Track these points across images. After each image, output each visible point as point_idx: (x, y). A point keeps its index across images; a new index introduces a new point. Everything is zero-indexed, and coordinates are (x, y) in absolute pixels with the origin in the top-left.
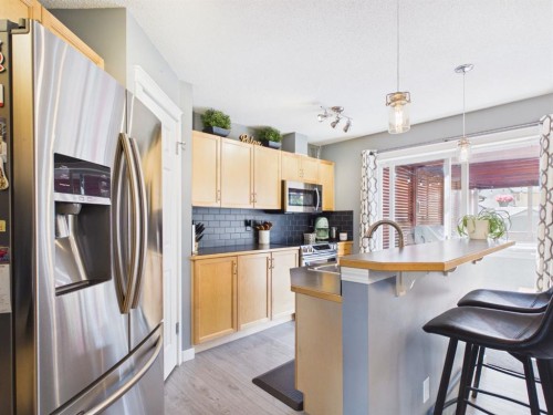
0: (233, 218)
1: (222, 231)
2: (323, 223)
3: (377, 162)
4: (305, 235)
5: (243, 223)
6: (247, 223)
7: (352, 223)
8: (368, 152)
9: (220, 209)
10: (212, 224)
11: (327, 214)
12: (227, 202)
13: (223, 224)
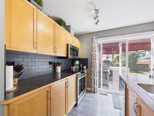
0: (43, 60)
1: (37, 67)
2: (77, 62)
3: (98, 41)
4: (72, 67)
5: (48, 63)
6: (50, 63)
7: (87, 62)
8: (95, 37)
9: (35, 55)
10: (29, 64)
11: (79, 59)
12: (41, 51)
13: (37, 64)
